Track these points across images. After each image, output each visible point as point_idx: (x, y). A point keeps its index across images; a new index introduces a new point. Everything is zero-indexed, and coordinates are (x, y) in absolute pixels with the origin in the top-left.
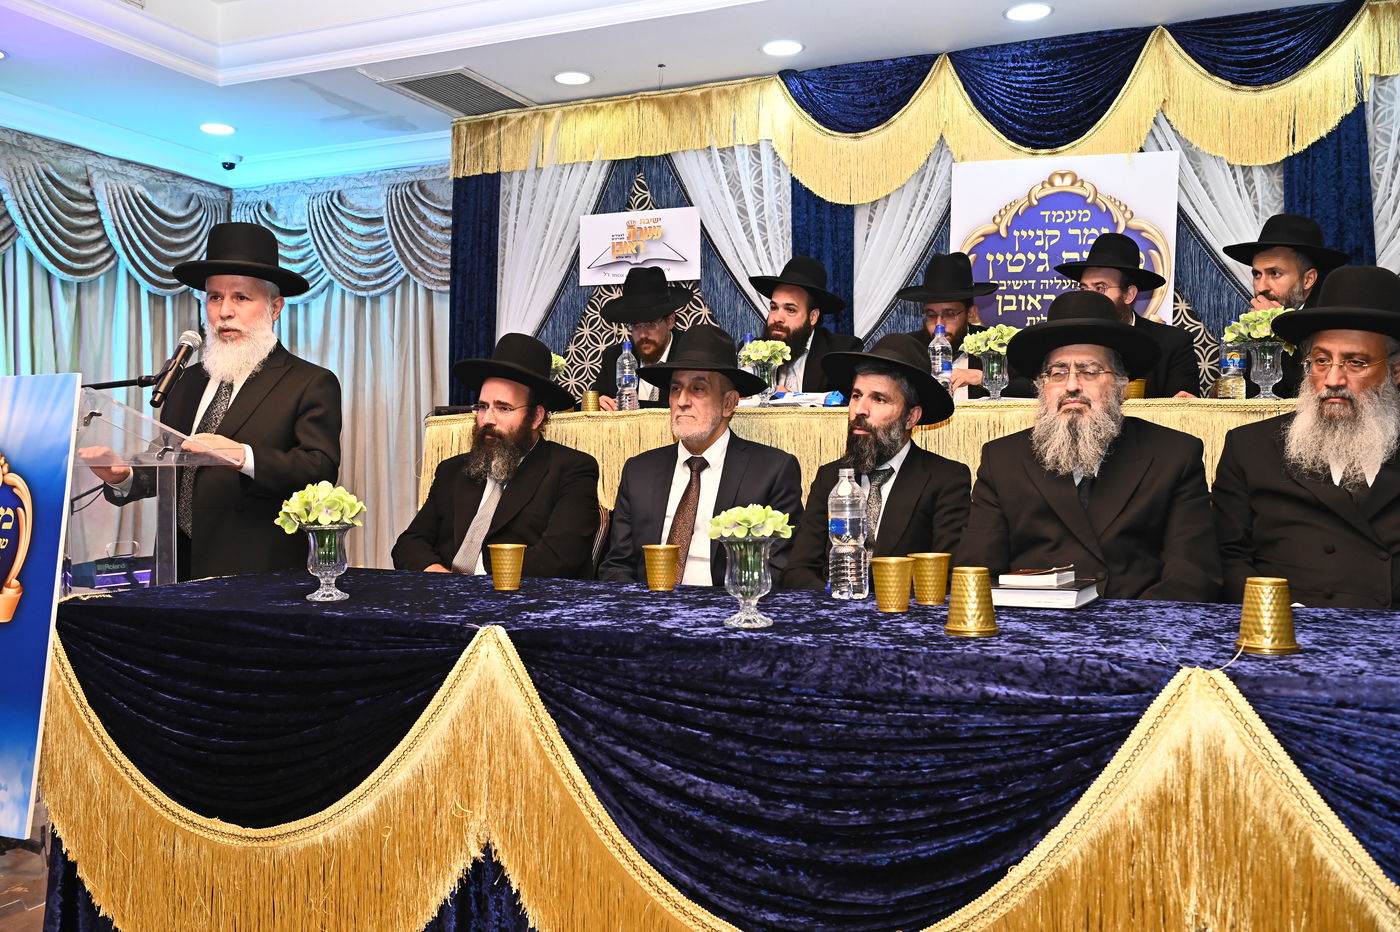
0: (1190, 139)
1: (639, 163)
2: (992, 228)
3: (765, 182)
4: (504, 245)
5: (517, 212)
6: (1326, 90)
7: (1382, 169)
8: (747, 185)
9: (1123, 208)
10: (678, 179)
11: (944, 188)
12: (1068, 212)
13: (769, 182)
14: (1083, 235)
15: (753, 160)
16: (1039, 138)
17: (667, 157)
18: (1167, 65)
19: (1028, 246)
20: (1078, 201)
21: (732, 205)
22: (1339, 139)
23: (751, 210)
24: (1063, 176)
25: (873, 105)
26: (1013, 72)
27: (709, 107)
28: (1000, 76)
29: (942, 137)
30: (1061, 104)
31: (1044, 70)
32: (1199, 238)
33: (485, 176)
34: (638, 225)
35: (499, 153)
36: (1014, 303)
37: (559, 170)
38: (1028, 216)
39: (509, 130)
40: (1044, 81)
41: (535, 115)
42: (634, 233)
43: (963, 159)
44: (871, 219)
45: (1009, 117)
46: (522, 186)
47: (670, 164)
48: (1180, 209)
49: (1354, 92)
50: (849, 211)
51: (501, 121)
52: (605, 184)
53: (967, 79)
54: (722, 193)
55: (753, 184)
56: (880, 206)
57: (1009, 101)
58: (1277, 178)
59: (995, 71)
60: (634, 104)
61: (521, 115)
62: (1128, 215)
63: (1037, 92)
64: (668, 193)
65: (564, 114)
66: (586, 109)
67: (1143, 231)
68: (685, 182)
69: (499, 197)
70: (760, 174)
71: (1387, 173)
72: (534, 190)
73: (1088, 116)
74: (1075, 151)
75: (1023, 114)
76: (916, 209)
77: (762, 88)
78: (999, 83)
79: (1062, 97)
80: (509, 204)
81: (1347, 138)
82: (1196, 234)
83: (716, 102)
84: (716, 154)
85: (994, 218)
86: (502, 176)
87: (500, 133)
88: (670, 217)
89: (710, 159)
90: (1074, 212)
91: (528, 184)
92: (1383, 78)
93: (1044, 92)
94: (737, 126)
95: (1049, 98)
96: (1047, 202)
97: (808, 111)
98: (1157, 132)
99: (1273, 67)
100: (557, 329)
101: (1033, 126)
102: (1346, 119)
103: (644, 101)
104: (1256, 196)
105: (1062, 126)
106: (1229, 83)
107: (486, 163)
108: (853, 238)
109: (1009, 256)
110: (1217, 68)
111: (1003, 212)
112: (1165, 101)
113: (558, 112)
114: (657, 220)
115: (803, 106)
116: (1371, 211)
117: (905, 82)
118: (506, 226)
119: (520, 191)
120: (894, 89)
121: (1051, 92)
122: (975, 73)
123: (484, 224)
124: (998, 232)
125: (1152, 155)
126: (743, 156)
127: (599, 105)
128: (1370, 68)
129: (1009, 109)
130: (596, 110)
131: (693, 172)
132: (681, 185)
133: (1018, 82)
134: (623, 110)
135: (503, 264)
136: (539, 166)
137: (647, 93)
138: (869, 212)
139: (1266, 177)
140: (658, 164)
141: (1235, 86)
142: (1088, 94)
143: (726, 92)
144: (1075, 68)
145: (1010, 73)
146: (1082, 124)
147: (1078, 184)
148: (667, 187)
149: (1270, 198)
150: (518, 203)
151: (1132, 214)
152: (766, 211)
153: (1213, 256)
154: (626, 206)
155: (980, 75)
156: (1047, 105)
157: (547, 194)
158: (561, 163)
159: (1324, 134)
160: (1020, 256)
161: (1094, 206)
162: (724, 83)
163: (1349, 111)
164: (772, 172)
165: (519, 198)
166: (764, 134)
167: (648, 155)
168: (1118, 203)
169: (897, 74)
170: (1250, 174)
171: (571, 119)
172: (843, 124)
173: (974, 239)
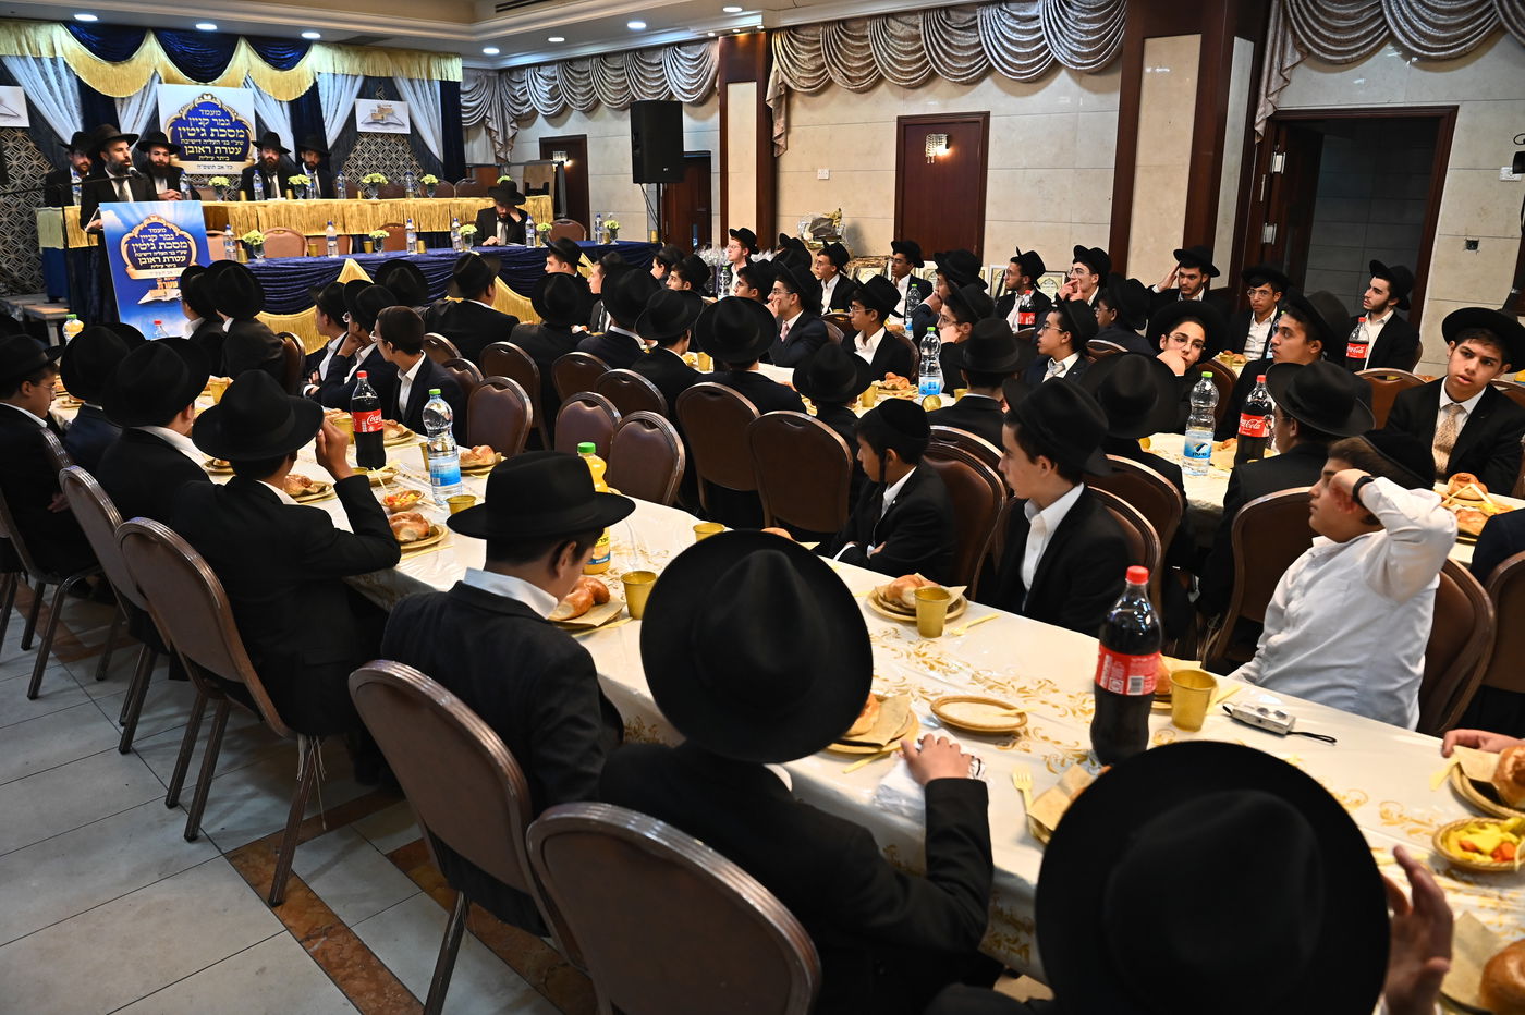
0: (259, 86)
2: (179, 115)
7: (324, 107)
8: (52, 77)
9: (233, 111)
12: (211, 111)
14: (219, 121)
16: (198, 76)
18: (248, 54)
19: (195, 124)
20: (216, 107)
24: (208, 95)
29: (156, 70)
30: (207, 63)
36: (193, 150)
38: (194, 111)
44: (124, 108)
45: (181, 61)
48: (256, 112)
54: (37, 80)
55: (56, 77)
56: (127, 100)
57: (184, 58)
62: (236, 114)
73: (219, 70)
76: (143, 104)
78: (178, 48)
81: (312, 94)
82: (262, 122)
85: (179, 112)
90: (214, 111)
96: (202, 105)
104: (285, 113)
106: (272, 66)
109: (188, 129)
111: (183, 109)
112: (249, 70)
124: (182, 117)
125: (244, 90)
129: (185, 62)
138: (123, 103)
139: (282, 106)
141: (274, 68)
142: (218, 60)
145: (182, 44)
146: (217, 73)
147: (215, 99)
159: (305, 92)
160: (193, 129)
161: (222, 109)
163: (312, 84)
164: (66, 74)
168: (231, 109)
173: (171, 120)
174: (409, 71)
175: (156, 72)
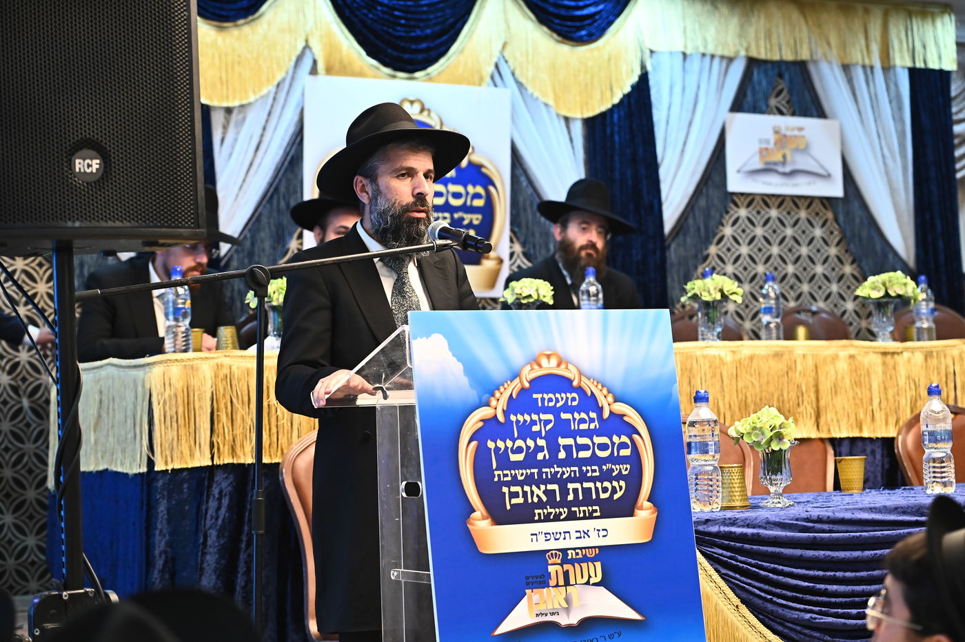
174: (843, 46)
175: (307, 47)
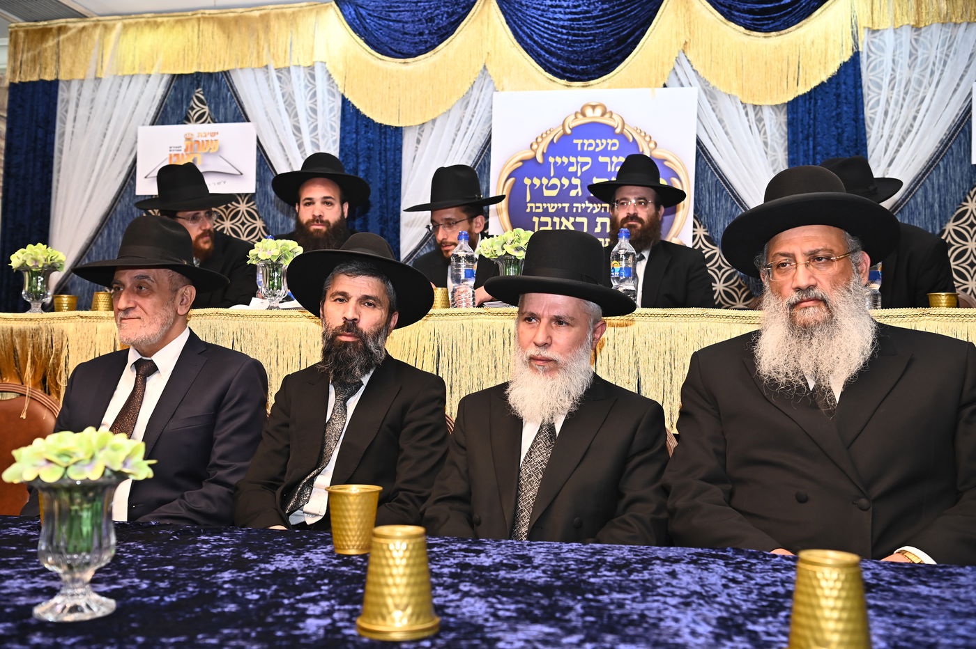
0: (708, 78)
1: (197, 79)
2: (529, 154)
3: (319, 103)
4: (61, 152)
5: (75, 120)
6: (826, 39)
7: (875, 113)
8: (302, 104)
9: (647, 139)
10: (236, 95)
11: (486, 115)
12: (598, 141)
13: (324, 102)
14: (612, 162)
15: (309, 81)
16: (573, 71)
17: (226, 74)
18: (688, 10)
19: (562, 171)
20: (608, 131)
21: (288, 123)
22: (838, 84)
23: (305, 129)
24: (594, 107)
25: (421, 34)
26: (551, 9)
27: (267, 28)
28: (539, 12)
29: (485, 67)
30: (593, 41)
31: (579, 9)
32: (715, 169)
33: (43, 82)
34: (195, 138)
35: (58, 61)
36: (550, 224)
37: (118, 81)
38: (563, 144)
39: (68, 39)
40: (579, 20)
41: (96, 26)
42: (192, 146)
43: (503, 90)
44: (418, 141)
45: (547, 51)
46: (80, 95)
47: (229, 80)
48: (699, 142)
49: (850, 42)
50: (398, 132)
51: (61, 30)
52: (164, 97)
53: (509, 14)
54: (279, 111)
55: (309, 103)
56: (427, 128)
57: (546, 35)
58: (783, 118)
59: (534, 8)
60: (195, 22)
61: (81, 25)
62: (652, 145)
63: (573, 29)
64: (226, 109)
65: (125, 27)
66: (147, 23)
67: (665, 160)
68: (243, 98)
69: (55, 104)
70: (314, 94)
71: (879, 117)
72: (93, 100)
73: (618, 53)
74: (606, 84)
75: (559, 49)
76: (460, 134)
77: (318, 13)
78: (537, 19)
79: (594, 35)
80: (66, 111)
81: (845, 83)
82: (713, 165)
83: (274, 24)
84: (273, 74)
85: (531, 145)
86: (61, 85)
87: (58, 43)
88: (227, 132)
89: (268, 79)
90: (604, 141)
91: (87, 92)
92: (874, 31)
93: (579, 29)
94: (294, 48)
95: (583, 35)
96: (580, 131)
97: (360, 36)
98: (678, 70)
99: (781, 16)
100: (113, 237)
101: (568, 60)
102: (844, 66)
103: (205, 19)
104: (765, 133)
105: (593, 61)
106: (742, 29)
107: (43, 70)
108: (401, 158)
109: (545, 181)
110: (732, 14)
111: (539, 140)
112: (686, 43)
113: (119, 25)
114: (213, 134)
115: (356, 30)
116: (866, 151)
117: (450, 15)
118: (63, 134)
119: (78, 99)
120: (442, 19)
121: (585, 29)
122: (515, 8)
123: (40, 130)
124: (534, 158)
125: (674, 90)
126: (299, 77)
127: (159, 20)
128: (864, 22)
129: (546, 43)
130: (157, 25)
131: (249, 88)
132: (239, 102)
133: (555, 19)
134: (184, 26)
135: (59, 171)
136: (99, 76)
137: (207, 12)
138: (417, 135)
139: (774, 116)
140: (217, 81)
141: (747, 32)
142: (618, 33)
143: (283, 15)
144: (607, 9)
145: (548, 10)
146: (611, 61)
147: (607, 116)
148: (225, 102)
149: (777, 135)
150: (76, 112)
151: (656, 144)
152: (320, 131)
153: (727, 186)
154: (186, 119)
155: (521, 11)
156: (582, 42)
157: (106, 104)
158: (120, 74)
159: (824, 78)
160: (555, 181)
161: (622, 137)
162: (282, 6)
163: (846, 59)
164: (326, 93)
165: (77, 105)
166: (319, 56)
167: (206, 71)
168: (643, 134)
169: (444, 6)
170: (760, 113)
171: (132, 32)
172: (393, 50)
173: (513, 164)
